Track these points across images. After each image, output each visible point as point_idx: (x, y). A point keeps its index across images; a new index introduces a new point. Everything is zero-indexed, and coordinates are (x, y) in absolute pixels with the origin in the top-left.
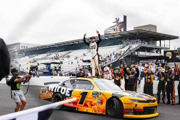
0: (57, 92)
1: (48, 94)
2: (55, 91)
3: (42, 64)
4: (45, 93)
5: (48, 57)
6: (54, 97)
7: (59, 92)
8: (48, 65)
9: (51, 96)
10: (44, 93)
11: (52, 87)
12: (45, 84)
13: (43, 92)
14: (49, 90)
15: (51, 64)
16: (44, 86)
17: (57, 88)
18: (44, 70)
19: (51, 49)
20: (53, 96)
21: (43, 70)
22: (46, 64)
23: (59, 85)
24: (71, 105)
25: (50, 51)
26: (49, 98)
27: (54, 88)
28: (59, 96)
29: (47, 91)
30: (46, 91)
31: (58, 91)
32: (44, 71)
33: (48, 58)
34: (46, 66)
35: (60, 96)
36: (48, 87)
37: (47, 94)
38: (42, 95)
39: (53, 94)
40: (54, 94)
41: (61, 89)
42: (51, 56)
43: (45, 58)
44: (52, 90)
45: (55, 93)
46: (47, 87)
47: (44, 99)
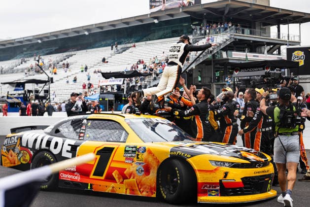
0: (41, 150)
1: (21, 155)
2: (37, 146)
3: (5, 83)
4: (14, 150)
5: (19, 67)
6: (34, 160)
7: (47, 148)
8: (19, 87)
9: (28, 158)
10: (11, 151)
11: (28, 136)
12: (13, 131)
13: (8, 150)
14: (24, 144)
15: (26, 85)
16: (10, 135)
17: (42, 140)
18: (11, 98)
19: (25, 49)
20: (32, 158)
21: (8, 98)
22: (15, 85)
23: (46, 133)
24: (76, 178)
25: (22, 53)
26: (24, 162)
27: (36, 140)
28: (46, 157)
29: (18, 148)
30: (15, 147)
31: (44, 146)
32: (9, 101)
33: (18, 70)
34: (14, 88)
35: (48, 158)
36: (21, 138)
37: (18, 154)
38: (8, 157)
39: (32, 153)
40: (35, 154)
41: (51, 142)
42: (24, 66)
43: (12, 71)
44: (30, 146)
45: (37, 152)
46: (17, 139)
47: (13, 165)
